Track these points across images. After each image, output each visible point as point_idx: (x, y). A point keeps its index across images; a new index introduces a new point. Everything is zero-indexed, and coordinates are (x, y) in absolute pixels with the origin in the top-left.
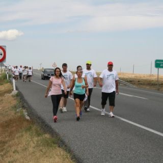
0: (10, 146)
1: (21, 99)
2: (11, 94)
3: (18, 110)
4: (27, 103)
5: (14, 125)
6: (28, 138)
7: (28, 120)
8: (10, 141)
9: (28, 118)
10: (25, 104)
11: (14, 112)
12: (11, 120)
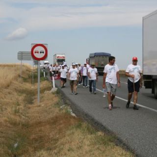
0: (63, 144)
1: (62, 96)
2: (51, 92)
3: (61, 107)
4: (69, 100)
5: (61, 122)
6: (80, 136)
7: (74, 117)
8: (61, 138)
9: (73, 115)
10: (68, 101)
11: (58, 109)
12: (57, 117)
